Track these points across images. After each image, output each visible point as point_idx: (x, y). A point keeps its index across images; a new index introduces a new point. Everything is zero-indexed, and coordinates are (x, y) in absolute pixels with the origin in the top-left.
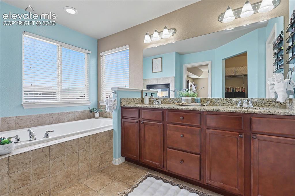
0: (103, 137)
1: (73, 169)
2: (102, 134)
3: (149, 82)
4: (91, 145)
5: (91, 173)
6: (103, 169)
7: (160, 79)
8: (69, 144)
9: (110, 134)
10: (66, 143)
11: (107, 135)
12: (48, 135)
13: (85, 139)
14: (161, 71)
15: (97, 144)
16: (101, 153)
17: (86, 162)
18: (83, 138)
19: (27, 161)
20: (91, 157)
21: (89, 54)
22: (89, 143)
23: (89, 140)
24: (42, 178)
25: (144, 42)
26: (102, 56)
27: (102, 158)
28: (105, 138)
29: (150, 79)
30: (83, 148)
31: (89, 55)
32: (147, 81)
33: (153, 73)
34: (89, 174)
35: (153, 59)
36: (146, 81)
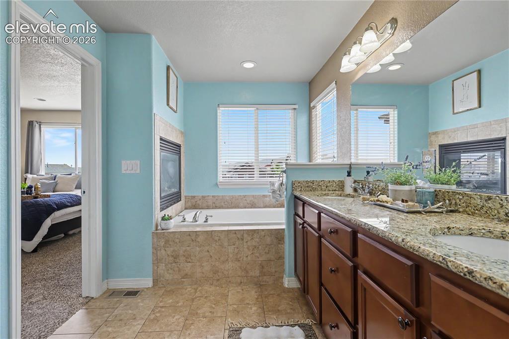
0: (264, 236)
1: (222, 267)
2: (264, 233)
3: (444, 138)
4: (245, 244)
5: (245, 281)
6: (265, 283)
7: (475, 127)
8: (216, 234)
9: (278, 235)
10: (213, 232)
11: (273, 236)
12: (207, 219)
13: (237, 233)
14: (476, 105)
15: (254, 244)
16: (261, 259)
17: (239, 264)
18: (234, 232)
19: (177, 241)
20: (245, 259)
21: (295, 109)
22: (243, 240)
23: (243, 236)
24: (189, 262)
25: (342, 70)
26: (314, 107)
27: (263, 267)
28: (268, 240)
29: (446, 130)
30: (234, 245)
31: (296, 111)
32: (440, 135)
33: (454, 114)
34: (243, 281)
35: (453, 81)
36: (437, 137)
